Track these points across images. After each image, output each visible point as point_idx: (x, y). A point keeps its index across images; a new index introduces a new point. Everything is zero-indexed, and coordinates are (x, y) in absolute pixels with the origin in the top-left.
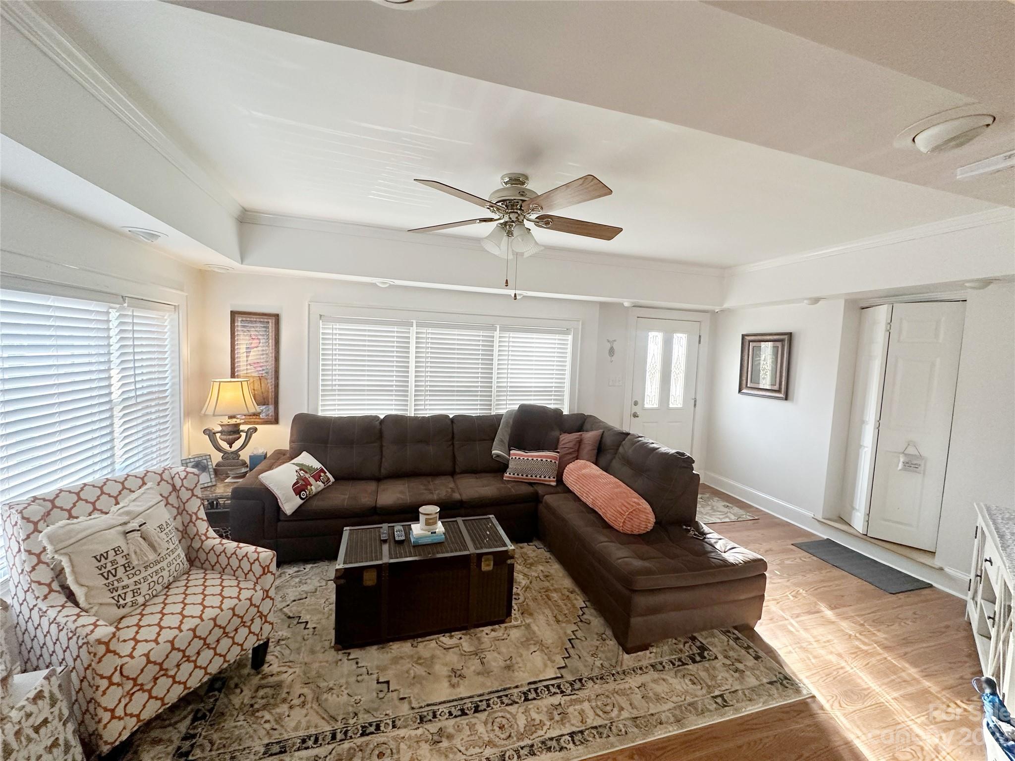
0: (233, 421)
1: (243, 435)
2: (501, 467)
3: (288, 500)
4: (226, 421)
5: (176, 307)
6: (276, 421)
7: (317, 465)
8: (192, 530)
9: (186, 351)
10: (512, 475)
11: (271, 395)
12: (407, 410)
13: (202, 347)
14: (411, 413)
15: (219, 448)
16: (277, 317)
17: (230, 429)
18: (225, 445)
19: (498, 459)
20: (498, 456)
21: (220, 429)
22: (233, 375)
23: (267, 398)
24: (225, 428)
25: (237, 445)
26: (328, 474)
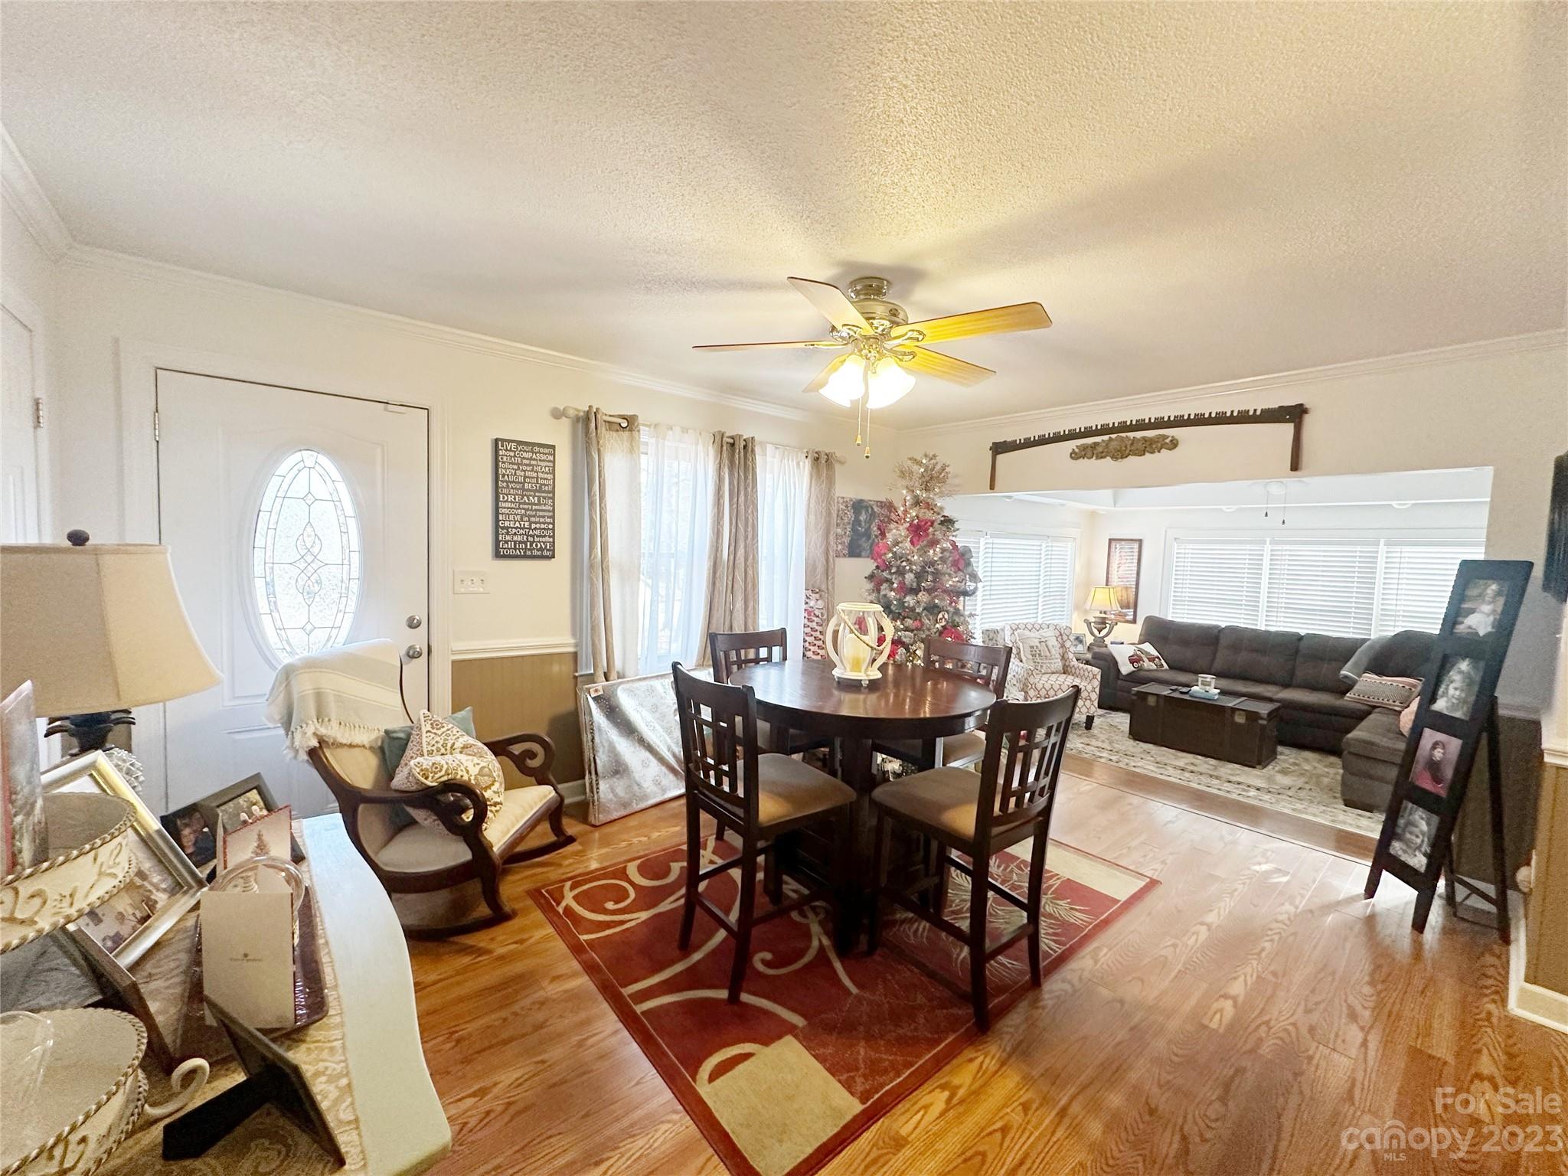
0: (1103, 615)
1: (1108, 626)
2: (1344, 687)
3: (1124, 665)
4: (1098, 614)
5: (1075, 539)
6: (1134, 621)
7: (1156, 653)
8: (1066, 656)
9: (1078, 568)
10: (1353, 696)
11: (1132, 600)
12: (1256, 625)
13: (1089, 565)
14: (1262, 626)
15: (1092, 634)
16: (1140, 541)
17: (1100, 621)
18: (1096, 632)
19: (1345, 680)
20: (1346, 677)
21: (1093, 620)
22: (1107, 585)
23: (1128, 603)
24: (1097, 620)
25: (1104, 632)
26: (1163, 661)
